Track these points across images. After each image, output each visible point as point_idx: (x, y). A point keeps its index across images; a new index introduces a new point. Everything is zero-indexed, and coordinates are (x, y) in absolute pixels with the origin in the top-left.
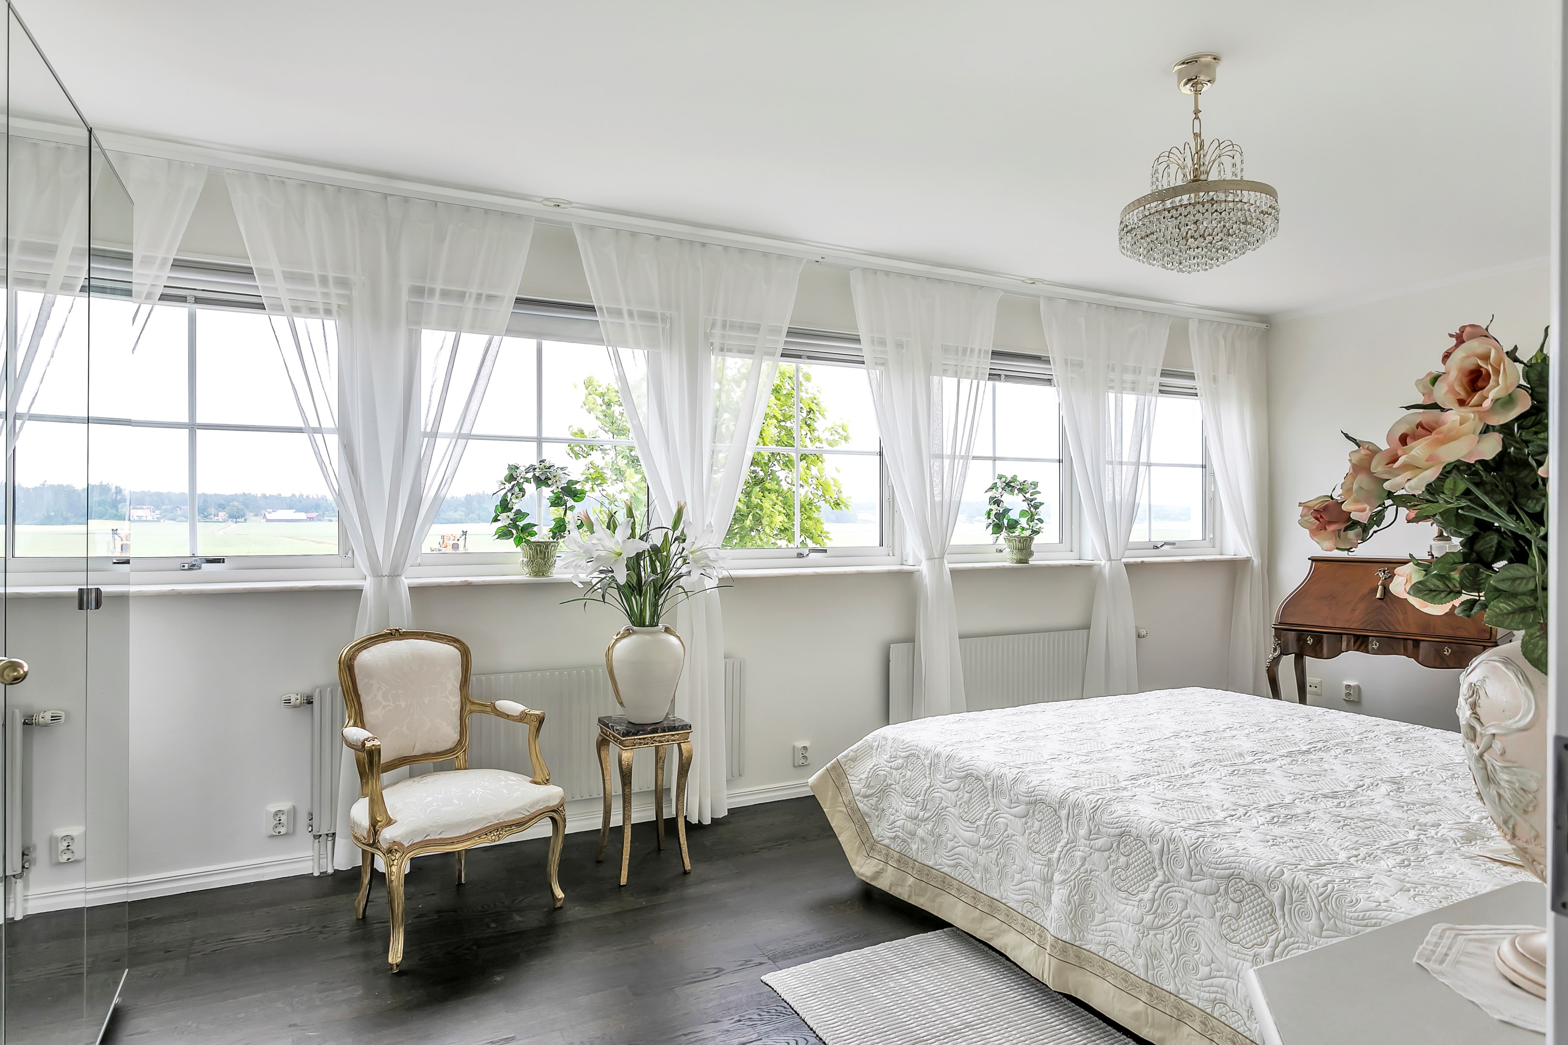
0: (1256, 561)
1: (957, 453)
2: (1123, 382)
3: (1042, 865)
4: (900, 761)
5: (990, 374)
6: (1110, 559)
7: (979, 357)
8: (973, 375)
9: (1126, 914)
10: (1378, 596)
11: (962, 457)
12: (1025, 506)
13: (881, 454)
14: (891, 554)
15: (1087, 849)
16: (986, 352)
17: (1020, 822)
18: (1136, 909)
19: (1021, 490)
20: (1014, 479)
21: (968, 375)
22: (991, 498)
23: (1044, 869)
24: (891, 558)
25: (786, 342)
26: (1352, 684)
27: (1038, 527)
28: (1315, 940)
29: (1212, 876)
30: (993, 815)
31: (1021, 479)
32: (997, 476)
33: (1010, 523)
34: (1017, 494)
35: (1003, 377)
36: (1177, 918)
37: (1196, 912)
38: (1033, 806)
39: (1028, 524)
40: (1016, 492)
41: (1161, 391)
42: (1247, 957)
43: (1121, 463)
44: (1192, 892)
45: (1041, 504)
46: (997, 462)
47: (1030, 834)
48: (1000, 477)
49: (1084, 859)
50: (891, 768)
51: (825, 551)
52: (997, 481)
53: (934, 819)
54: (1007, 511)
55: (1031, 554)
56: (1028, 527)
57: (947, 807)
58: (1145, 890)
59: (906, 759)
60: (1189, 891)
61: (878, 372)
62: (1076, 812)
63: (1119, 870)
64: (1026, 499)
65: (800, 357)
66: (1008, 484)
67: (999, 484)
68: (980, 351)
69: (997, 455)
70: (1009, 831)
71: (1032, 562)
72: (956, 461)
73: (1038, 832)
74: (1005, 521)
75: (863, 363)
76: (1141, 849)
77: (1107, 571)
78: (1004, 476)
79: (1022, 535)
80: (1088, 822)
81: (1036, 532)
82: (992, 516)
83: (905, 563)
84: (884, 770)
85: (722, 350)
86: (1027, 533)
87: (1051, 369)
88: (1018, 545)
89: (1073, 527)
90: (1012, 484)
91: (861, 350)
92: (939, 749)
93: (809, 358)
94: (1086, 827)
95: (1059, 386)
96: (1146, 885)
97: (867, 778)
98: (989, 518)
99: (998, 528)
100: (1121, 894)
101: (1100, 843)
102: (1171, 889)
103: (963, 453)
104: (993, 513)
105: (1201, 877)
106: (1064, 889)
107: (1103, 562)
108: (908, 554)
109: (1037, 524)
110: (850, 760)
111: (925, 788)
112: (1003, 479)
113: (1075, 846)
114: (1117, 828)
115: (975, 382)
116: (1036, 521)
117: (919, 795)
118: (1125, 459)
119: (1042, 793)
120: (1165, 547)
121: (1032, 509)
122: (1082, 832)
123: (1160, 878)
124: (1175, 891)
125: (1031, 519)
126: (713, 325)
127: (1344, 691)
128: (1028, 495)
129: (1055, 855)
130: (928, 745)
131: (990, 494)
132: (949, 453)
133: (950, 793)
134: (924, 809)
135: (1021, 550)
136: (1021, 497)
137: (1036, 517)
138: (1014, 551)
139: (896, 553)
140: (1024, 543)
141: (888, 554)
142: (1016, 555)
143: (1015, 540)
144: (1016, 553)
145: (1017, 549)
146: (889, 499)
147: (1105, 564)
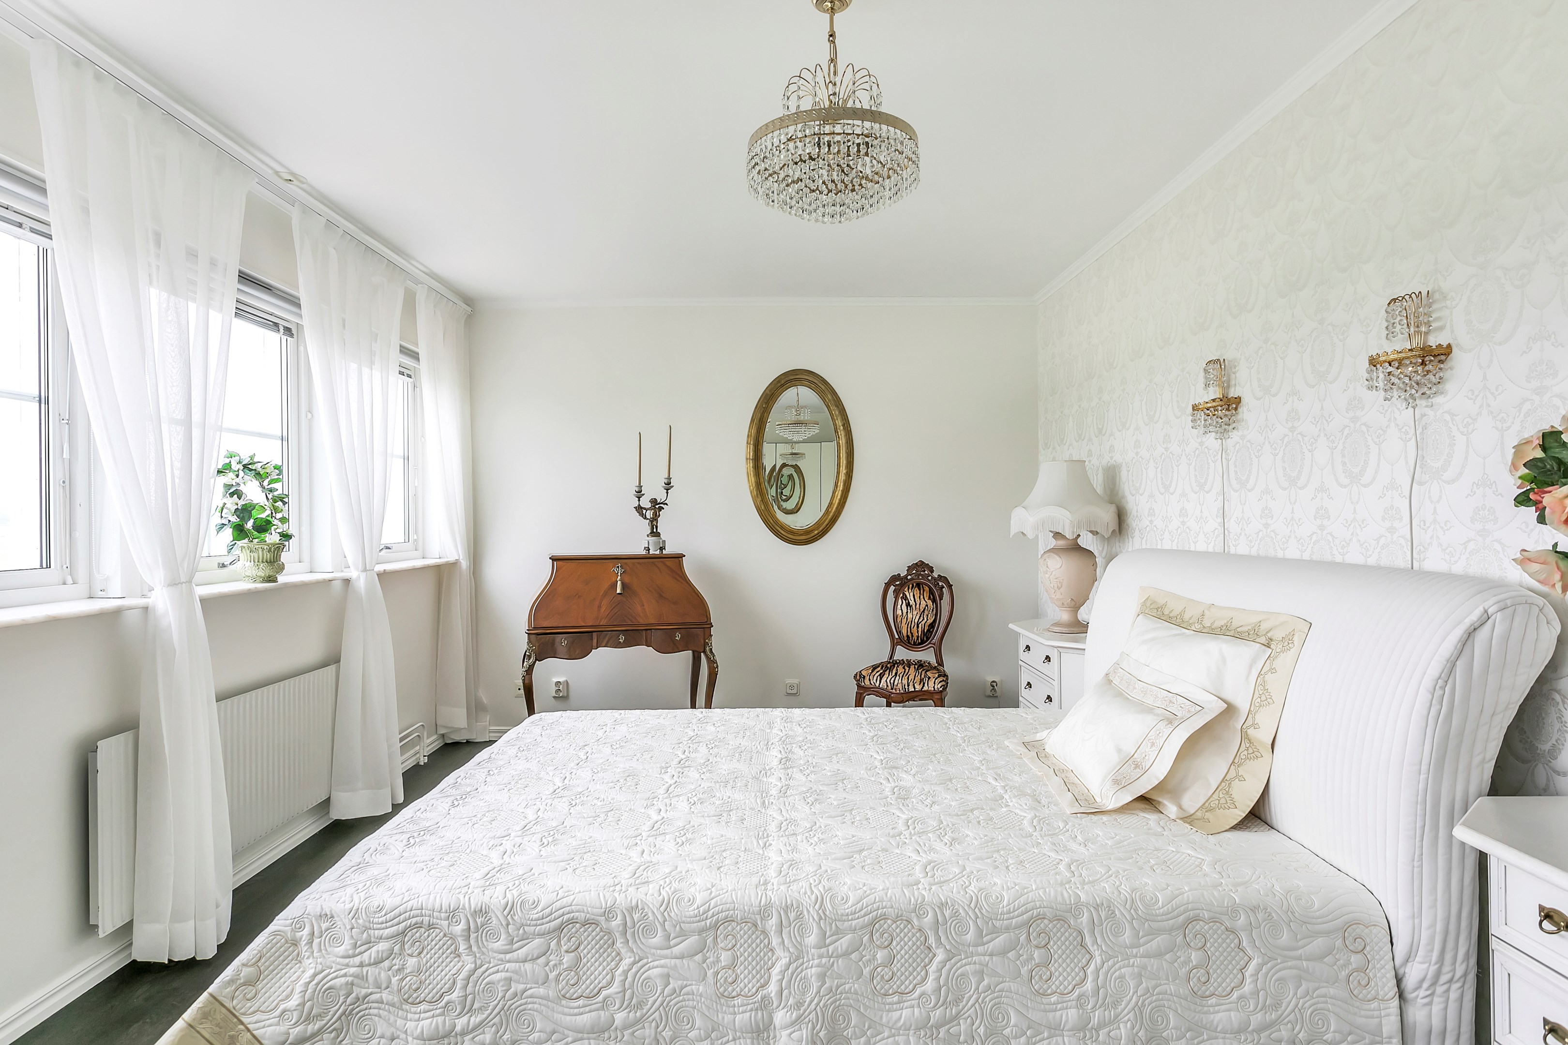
0: (464, 564)
3: (751, 1010)
4: (383, 946)
5: (236, 307)
6: (364, 569)
9: (904, 1023)
10: (618, 591)
14: (69, 580)
15: (824, 960)
17: (690, 966)
18: (916, 1010)
20: (253, 458)
22: (227, 487)
23: (756, 1014)
26: (561, 680)
28: (1134, 952)
29: (1007, 929)
30: (634, 970)
31: (260, 460)
32: (227, 452)
33: (258, 524)
36: (974, 996)
37: (997, 978)
38: (712, 933)
42: (1069, 1004)
44: (987, 958)
47: (717, 974)
48: (233, 454)
49: (822, 977)
50: (361, 965)
53: (497, 1020)
54: (249, 506)
55: (281, 568)
57: (525, 990)
58: (924, 979)
59: (400, 938)
60: (982, 958)
62: (792, 916)
63: (879, 969)
64: (264, 489)
70: (674, 984)
71: (282, 579)
73: (732, 966)
76: (906, 930)
78: (239, 454)
79: (270, 542)
80: (819, 924)
81: (288, 537)
83: (100, 594)
84: (345, 975)
86: (276, 539)
88: (265, 556)
92: (477, 899)
94: (816, 930)
96: (923, 973)
97: (303, 1004)
99: (240, 531)
100: (889, 999)
101: (844, 943)
102: (959, 964)
104: (233, 508)
105: (994, 935)
106: (800, 1029)
107: (357, 575)
108: (108, 579)
110: (244, 984)
111: (464, 974)
112: (238, 458)
113: (803, 963)
114: (865, 915)
117: (451, 990)
119: (725, 907)
122: (812, 939)
123: (940, 956)
124: (966, 965)
127: (554, 688)
128: (265, 484)
129: (773, 988)
130: (446, 900)
131: (222, 480)
133: (528, 966)
134: (467, 1008)
135: (267, 563)
138: (262, 565)
139: (82, 576)
140: (274, 552)
141: (64, 584)
142: (264, 571)
143: (263, 549)
144: (264, 568)
145: (265, 561)
146: (64, 482)
147: (359, 577)
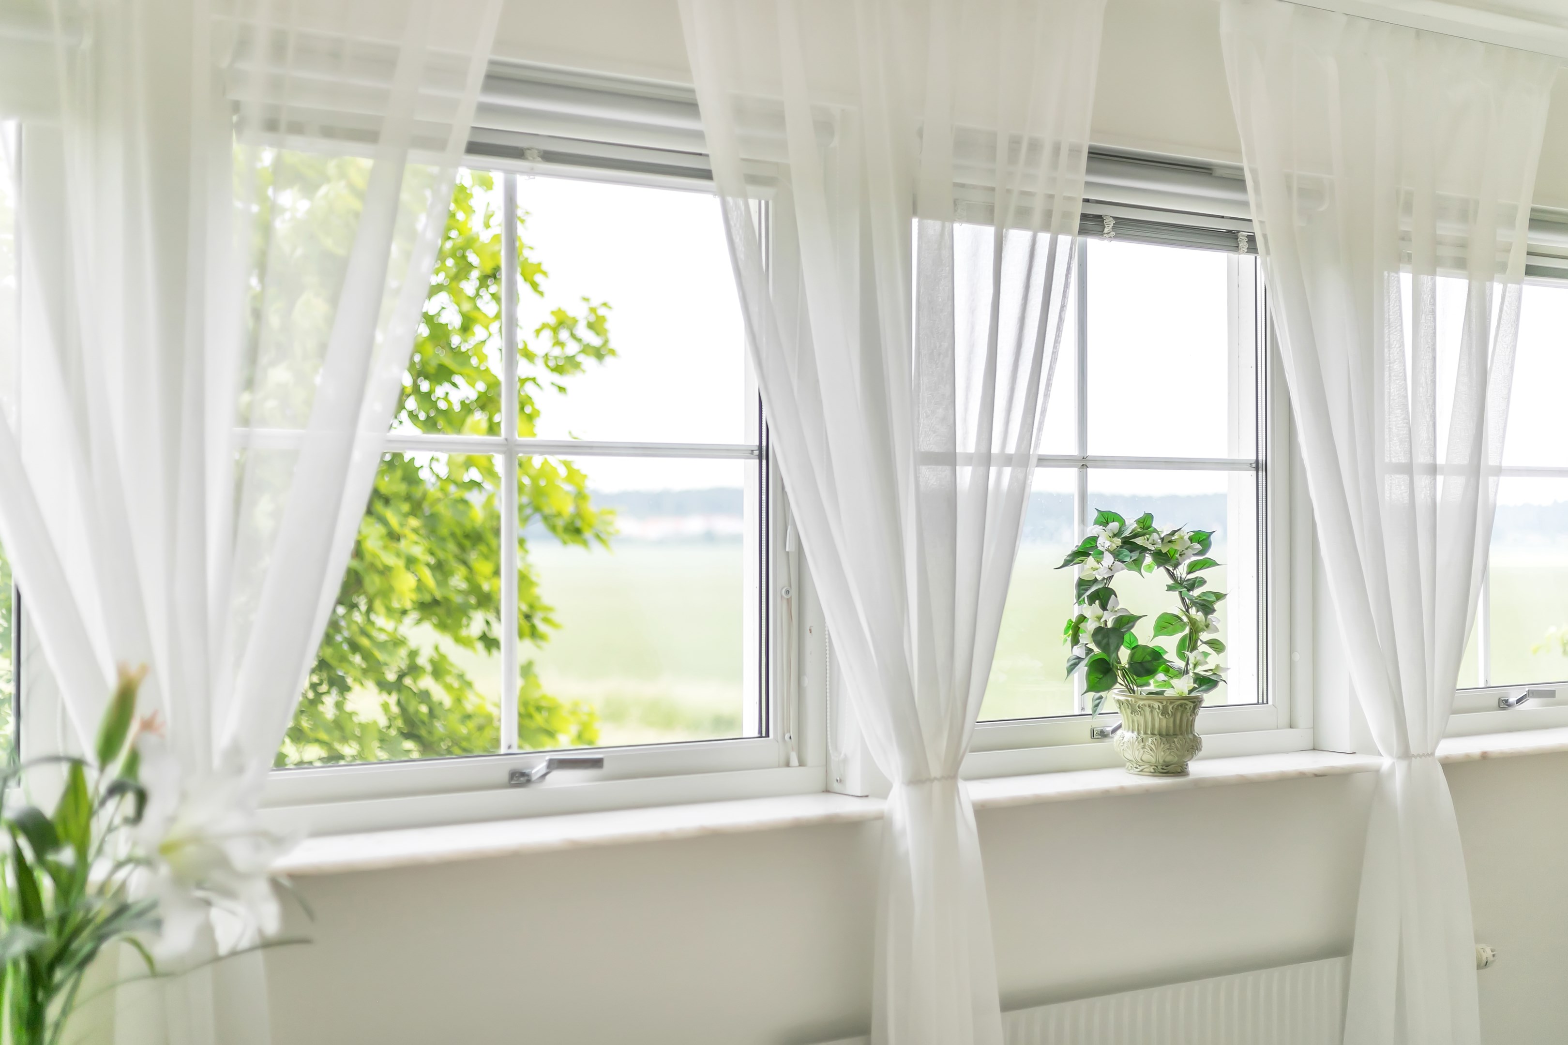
1: (995, 449)
2: (1437, 242)
5: (1084, 217)
6: (1406, 754)
7: (1054, 164)
8: (1037, 217)
11: (1008, 460)
12: (1173, 604)
13: (763, 454)
14: (794, 761)
16: (1074, 151)
19: (1163, 558)
20: (1146, 524)
21: (1022, 219)
22: (1083, 585)
24: (795, 773)
25: (484, 109)
27: (1211, 665)
31: (1162, 526)
32: (1093, 515)
33: (1138, 658)
34: (1149, 567)
35: (1109, 224)
39: (1181, 655)
40: (1148, 559)
41: (1531, 271)
43: (1433, 470)
45: (1219, 596)
46: (1090, 471)
48: (1105, 519)
51: (597, 763)
52: (1093, 530)
54: (1126, 622)
55: (1193, 746)
56: (1181, 664)
61: (753, 203)
64: (1178, 584)
65: (518, 153)
66: (1129, 543)
67: (1104, 543)
68: (1057, 150)
69: (1091, 452)
71: (1198, 768)
72: (993, 470)
74: (1124, 655)
75: (707, 175)
77: (1397, 785)
78: (1116, 517)
79: (1169, 693)
81: (1207, 682)
82: (1085, 638)
83: (836, 786)
85: (272, 126)
86: (1182, 686)
87: (1245, 204)
88: (1161, 722)
89: (1297, 657)
90: (1139, 541)
91: (699, 136)
93: (549, 157)
95: (1268, 252)
98: (1075, 641)
99: (1102, 672)
103: (1011, 449)
104: (1090, 626)
107: (1386, 762)
108: (845, 761)
109: (1206, 654)
112: (1114, 526)
115: (1044, 238)
116: (1203, 648)
118: (1441, 460)
120: (1530, 704)
121: (1193, 611)
125: (1190, 643)
126: (243, 46)
128: (1182, 571)
131: (1075, 572)
132: (971, 448)
135: (1165, 736)
136: (1159, 576)
137: (1205, 636)
138: (1150, 740)
139: (812, 754)
140: (1174, 715)
141: (788, 764)
142: (1154, 752)
143: (1152, 708)
144: (1153, 747)
145: (1156, 732)
146: (788, 592)
147: (1393, 767)
